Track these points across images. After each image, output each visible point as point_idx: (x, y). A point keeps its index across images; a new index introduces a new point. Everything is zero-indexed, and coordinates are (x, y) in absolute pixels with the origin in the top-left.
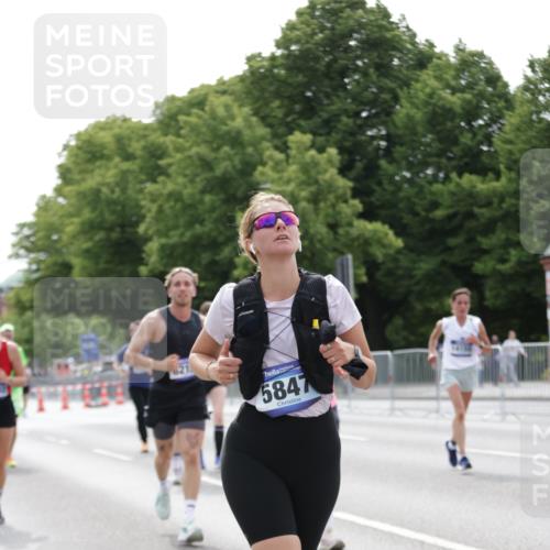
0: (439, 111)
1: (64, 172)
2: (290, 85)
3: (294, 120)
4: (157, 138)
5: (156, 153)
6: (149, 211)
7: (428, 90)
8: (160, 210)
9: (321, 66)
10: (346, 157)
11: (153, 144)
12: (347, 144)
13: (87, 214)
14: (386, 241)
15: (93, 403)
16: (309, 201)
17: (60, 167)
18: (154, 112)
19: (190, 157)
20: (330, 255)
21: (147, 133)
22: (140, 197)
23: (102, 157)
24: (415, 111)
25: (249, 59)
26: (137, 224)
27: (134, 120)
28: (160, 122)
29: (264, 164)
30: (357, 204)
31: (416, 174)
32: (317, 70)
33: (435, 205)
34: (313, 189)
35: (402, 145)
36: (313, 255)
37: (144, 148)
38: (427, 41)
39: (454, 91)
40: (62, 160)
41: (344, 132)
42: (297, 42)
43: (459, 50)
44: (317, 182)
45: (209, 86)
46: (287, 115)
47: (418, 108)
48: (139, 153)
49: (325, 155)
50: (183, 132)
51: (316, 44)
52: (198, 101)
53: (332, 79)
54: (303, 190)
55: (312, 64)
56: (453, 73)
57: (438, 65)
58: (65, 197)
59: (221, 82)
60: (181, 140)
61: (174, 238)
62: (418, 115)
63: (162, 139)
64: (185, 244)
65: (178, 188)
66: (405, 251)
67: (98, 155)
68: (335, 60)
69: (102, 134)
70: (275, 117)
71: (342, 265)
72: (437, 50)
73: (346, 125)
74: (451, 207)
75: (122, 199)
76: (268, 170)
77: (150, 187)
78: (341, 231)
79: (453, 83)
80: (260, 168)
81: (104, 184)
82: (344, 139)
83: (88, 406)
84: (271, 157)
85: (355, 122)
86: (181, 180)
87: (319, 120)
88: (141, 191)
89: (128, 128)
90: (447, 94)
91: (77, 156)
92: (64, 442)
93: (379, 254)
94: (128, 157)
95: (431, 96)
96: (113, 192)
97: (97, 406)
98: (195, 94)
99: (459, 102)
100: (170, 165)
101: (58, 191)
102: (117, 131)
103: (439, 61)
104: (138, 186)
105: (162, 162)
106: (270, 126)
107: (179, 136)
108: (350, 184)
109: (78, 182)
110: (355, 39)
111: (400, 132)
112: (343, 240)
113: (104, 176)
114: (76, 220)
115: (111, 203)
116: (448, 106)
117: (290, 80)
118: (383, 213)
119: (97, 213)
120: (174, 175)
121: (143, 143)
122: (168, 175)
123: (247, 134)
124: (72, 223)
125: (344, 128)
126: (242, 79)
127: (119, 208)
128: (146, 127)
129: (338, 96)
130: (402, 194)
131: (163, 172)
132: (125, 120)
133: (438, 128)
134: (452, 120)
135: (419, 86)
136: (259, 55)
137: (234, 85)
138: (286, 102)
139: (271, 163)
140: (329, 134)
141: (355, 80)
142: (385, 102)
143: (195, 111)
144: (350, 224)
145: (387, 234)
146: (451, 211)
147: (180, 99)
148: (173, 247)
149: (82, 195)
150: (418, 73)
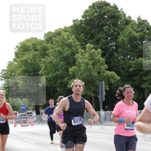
0: (132, 38)
1: (17, 54)
2: (86, 29)
3: (87, 40)
4: (45, 44)
5: (45, 49)
6: (43, 67)
7: (129, 31)
8: (46, 67)
9: (96, 23)
10: (103, 51)
11: (44, 46)
12: (104, 47)
13: (23, 68)
14: (115, 78)
15: (24, 125)
16: (92, 65)
17: (15, 52)
18: (44, 36)
19: (56, 51)
20: (98, 81)
21: (42, 43)
22: (40, 62)
23: (28, 50)
24: (125, 38)
25: (74, 21)
26: (39, 71)
27: (39, 39)
28: (46, 40)
29: (78, 53)
30: (106, 66)
31: (124, 57)
32: (95, 25)
33: (130, 67)
34: (93, 61)
35: (120, 48)
36: (92, 81)
37: (41, 47)
38: (129, 16)
39: (137, 32)
40: (16, 51)
41: (103, 44)
42: (89, 16)
43: (139, 19)
44: (94, 59)
45: (62, 29)
46: (85, 38)
47: (126, 37)
48: (40, 49)
49: (97, 51)
50: (53, 42)
51: (94, 16)
52: (58, 33)
53: (99, 27)
54: (90, 61)
55: (93, 23)
56: (136, 26)
57: (132, 24)
58: (17, 62)
59: (65, 28)
60: (53, 45)
61: (50, 75)
62: (126, 39)
63: (47, 45)
64: (53, 77)
65: (51, 60)
66: (120, 81)
67: (27, 49)
68: (100, 22)
69: (28, 43)
70: (81, 39)
71: (101, 85)
72: (132, 19)
73: (103, 41)
74: (135, 68)
75: (34, 63)
76: (79, 55)
77: (43, 60)
78: (101, 74)
79: (136, 29)
80: (77, 54)
81: (29, 58)
82: (102, 46)
83: (22, 126)
84: (80, 51)
85: (106, 41)
86: (52, 57)
87: (95, 40)
88: (40, 61)
89: (36, 41)
90: (134, 33)
91: (21, 49)
92: (15, 137)
93: (113, 81)
94: (36, 50)
95: (130, 33)
96: (31, 61)
97: (25, 126)
98: (57, 31)
99: (138, 35)
100: (49, 53)
101: (15, 60)
102: (33, 42)
103: (132, 23)
104: (39, 59)
105: (47, 52)
106: (80, 42)
107: (52, 44)
108: (105, 60)
109: (21, 57)
110: (107, 15)
111: (120, 44)
112: (102, 77)
113: (29, 56)
114: (20, 69)
115: (31, 64)
116: (135, 36)
117: (86, 28)
118: (114, 69)
119: (27, 67)
120: (50, 56)
121: (41, 46)
122: (48, 56)
123: (73, 44)
124: (19, 70)
125: (103, 42)
126: (71, 27)
127: (33, 66)
128: (42, 41)
129: (101, 33)
130: (120, 63)
131: (47, 55)
132: (36, 39)
133: (132, 43)
134: (136, 41)
135: (126, 30)
136: (77, 20)
137: (69, 29)
138: (85, 34)
139: (80, 53)
140: (98, 44)
141: (106, 28)
142: (115, 35)
143: (57, 36)
144: (104, 72)
145: (115, 75)
146: (135, 69)
147: (52, 33)
148: (50, 78)
149: (22, 61)
150: (126, 26)
